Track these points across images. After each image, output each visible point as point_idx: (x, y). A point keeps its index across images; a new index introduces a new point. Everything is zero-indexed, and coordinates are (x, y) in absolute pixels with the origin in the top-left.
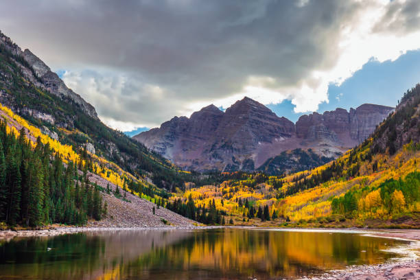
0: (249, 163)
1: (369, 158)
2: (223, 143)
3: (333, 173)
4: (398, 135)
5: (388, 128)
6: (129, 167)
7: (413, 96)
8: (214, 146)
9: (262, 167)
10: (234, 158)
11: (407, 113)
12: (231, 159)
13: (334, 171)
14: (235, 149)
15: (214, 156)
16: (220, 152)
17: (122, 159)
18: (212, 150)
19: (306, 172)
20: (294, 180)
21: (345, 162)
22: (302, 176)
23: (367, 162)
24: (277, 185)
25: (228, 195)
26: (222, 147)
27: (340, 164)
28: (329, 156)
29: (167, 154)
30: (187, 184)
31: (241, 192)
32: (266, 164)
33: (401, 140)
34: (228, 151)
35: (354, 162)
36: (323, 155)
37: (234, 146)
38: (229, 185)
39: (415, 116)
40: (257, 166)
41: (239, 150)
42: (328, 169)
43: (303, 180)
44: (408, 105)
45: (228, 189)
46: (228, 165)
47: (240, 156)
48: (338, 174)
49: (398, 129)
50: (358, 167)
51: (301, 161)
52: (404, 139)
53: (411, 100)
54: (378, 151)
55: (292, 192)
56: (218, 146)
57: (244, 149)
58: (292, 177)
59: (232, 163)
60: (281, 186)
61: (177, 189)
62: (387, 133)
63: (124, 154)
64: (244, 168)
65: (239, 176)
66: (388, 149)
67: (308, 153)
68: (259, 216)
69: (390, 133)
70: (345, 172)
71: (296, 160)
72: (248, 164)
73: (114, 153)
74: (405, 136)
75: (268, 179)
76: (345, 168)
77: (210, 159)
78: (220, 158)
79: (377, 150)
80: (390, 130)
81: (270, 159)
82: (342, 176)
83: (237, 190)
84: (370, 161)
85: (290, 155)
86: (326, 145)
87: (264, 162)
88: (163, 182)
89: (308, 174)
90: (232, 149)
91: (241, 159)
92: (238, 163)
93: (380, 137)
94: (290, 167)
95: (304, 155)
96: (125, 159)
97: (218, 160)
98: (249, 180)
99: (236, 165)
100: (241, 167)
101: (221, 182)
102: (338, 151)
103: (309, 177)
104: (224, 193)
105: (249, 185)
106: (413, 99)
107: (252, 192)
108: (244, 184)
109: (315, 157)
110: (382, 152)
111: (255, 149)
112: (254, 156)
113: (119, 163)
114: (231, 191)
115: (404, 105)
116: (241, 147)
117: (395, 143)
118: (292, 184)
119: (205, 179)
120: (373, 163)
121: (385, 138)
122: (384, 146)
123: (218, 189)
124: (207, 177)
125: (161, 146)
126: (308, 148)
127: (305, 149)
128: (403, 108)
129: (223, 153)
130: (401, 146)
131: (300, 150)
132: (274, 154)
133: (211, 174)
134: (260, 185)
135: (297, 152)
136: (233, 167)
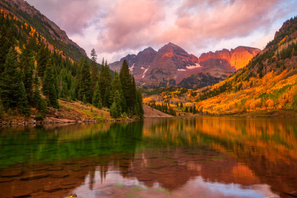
0: (173, 81)
1: (247, 79)
2: (158, 70)
3: (227, 88)
4: (264, 68)
5: (258, 63)
7: (272, 44)
8: (152, 71)
9: (181, 84)
10: (164, 79)
11: (269, 55)
12: (162, 79)
14: (165, 73)
16: (156, 75)
18: (151, 74)
19: (209, 87)
20: (203, 92)
22: (207, 89)
23: (246, 82)
24: (194, 95)
26: (157, 72)
28: (219, 77)
30: (143, 94)
31: (173, 98)
32: (183, 81)
33: (266, 70)
34: (160, 74)
35: (238, 82)
36: (215, 76)
37: (164, 72)
38: (166, 94)
39: (274, 56)
41: (167, 74)
42: (223, 86)
43: (208, 92)
44: (270, 50)
45: (166, 97)
46: (161, 83)
47: (167, 77)
48: (230, 88)
49: (264, 63)
50: (241, 85)
52: (268, 69)
53: (271, 47)
55: (203, 98)
56: (154, 72)
57: (169, 73)
58: (202, 90)
59: (163, 81)
60: (196, 95)
62: (257, 66)
65: (171, 89)
66: (258, 74)
67: (207, 75)
68: (191, 111)
69: (259, 66)
71: (200, 79)
74: (268, 68)
75: (187, 91)
77: (150, 79)
78: (156, 79)
79: (251, 75)
80: (259, 64)
81: (185, 79)
82: (232, 90)
83: (171, 97)
84: (248, 81)
85: (196, 77)
86: (217, 71)
87: (181, 80)
89: (211, 88)
90: (163, 73)
91: (168, 79)
92: (167, 81)
93: (253, 68)
94: (196, 84)
95: (204, 76)
97: (155, 80)
98: (177, 91)
99: (165, 82)
100: (168, 84)
101: (161, 92)
102: (224, 74)
103: (212, 90)
104: (164, 99)
106: (272, 46)
107: (180, 98)
108: (175, 94)
109: (211, 78)
110: (255, 76)
111: (176, 73)
112: (175, 77)
114: (168, 98)
116: (168, 72)
117: (262, 71)
118: (202, 94)
119: (152, 92)
120: (250, 82)
121: (256, 68)
122: (256, 72)
123: (160, 97)
124: (152, 90)
126: (207, 72)
127: (205, 73)
128: (267, 51)
129: (158, 76)
130: (266, 73)
131: (202, 73)
132: (187, 76)
133: (154, 88)
134: (184, 94)
135: (200, 75)
136: (164, 84)
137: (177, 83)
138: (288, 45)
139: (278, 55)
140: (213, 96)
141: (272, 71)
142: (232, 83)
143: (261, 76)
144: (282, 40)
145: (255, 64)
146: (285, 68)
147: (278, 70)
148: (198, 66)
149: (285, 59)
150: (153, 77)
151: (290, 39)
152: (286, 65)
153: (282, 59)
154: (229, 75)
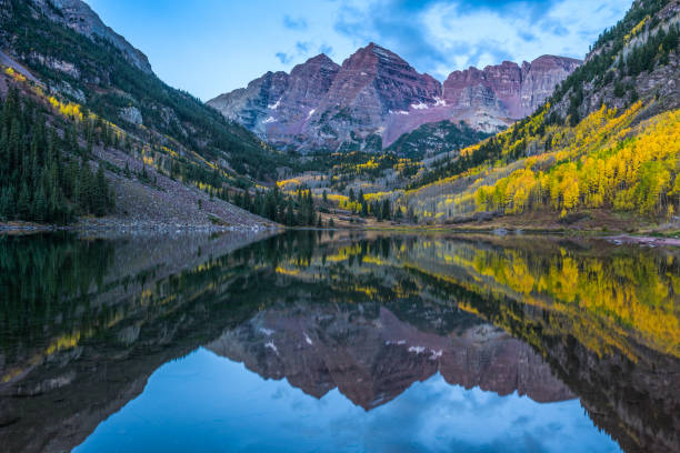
0: (375, 141)
1: (541, 132)
2: (338, 112)
3: (489, 154)
4: (585, 97)
5: (572, 88)
6: (195, 143)
7: (612, 39)
8: (324, 115)
9: (394, 147)
10: (353, 134)
11: (601, 66)
12: (349, 134)
13: (490, 150)
14: (355, 120)
15: (324, 130)
16: (334, 124)
17: (184, 132)
18: (321, 121)
19: (453, 153)
20: (435, 164)
21: (507, 138)
22: (446, 159)
23: (537, 136)
24: (410, 172)
25: (339, 184)
26: (337, 117)
27: (500, 141)
28: (488, 131)
29: (257, 126)
30: (281, 170)
32: (399, 141)
33: (589, 105)
34: (344, 123)
35: (519, 138)
36: (481, 129)
37: (354, 116)
38: (342, 171)
39: (613, 69)
40: (386, 144)
41: (360, 122)
42: (483, 148)
43: (446, 165)
44: (603, 52)
45: (339, 177)
46: (345, 144)
47: (361, 130)
48: (495, 155)
49: (585, 88)
50: (524, 145)
51: (448, 139)
52: (593, 104)
53: (608, 46)
54: (554, 122)
56: (330, 116)
57: (368, 119)
58: (432, 160)
59: (350, 140)
60: (415, 173)
61: (266, 175)
62: (570, 94)
63: (187, 124)
64: (366, 147)
66: (569, 118)
67: (460, 127)
69: (574, 94)
70: (505, 152)
71: (442, 136)
72: (372, 142)
73: (172, 123)
74: (595, 99)
75: (397, 163)
76: (506, 145)
77: (319, 134)
78: (333, 132)
79: (555, 119)
80: (575, 91)
81: (404, 136)
82: (500, 158)
83: (351, 178)
84: (543, 135)
86: (485, 115)
87: (396, 139)
88: (246, 165)
89: (455, 156)
90: (351, 119)
91: (364, 134)
92: (360, 140)
93: (559, 100)
94: (433, 147)
95: (453, 128)
96: (189, 132)
97: (330, 136)
98: (369, 163)
99: (356, 142)
100: (363, 146)
101: (331, 166)
102: (503, 124)
103: (454, 161)
104: (333, 182)
105: (369, 171)
106: (611, 43)
109: (469, 133)
110: (561, 122)
111: (383, 120)
112: (381, 130)
113: (180, 138)
114: (344, 179)
115: (598, 53)
116: (364, 116)
117: (579, 109)
118: (430, 170)
119: (308, 163)
120: (545, 138)
121: (566, 101)
122: (564, 113)
123: (324, 177)
124: (311, 159)
125: (248, 116)
126: (460, 119)
127: (456, 121)
128: (596, 57)
129: (338, 126)
130: (588, 113)
131: (448, 122)
132: (409, 127)
134: (385, 171)
135: (445, 125)
136: (352, 145)
138: (649, 38)
139: (621, 65)
140: (451, 175)
141: (604, 107)
142: (504, 141)
143: (575, 121)
144: (635, 25)
145: (565, 93)
146: (635, 98)
147: (618, 104)
148: (440, 103)
149: (637, 74)
150: (326, 129)
151: (655, 23)
152: (640, 89)
153: (630, 75)
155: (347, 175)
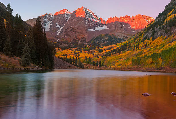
2: (71, 29)
3: (127, 47)
4: (156, 32)
7: (163, 15)
8: (66, 30)
9: (90, 42)
10: (76, 36)
11: (160, 23)
16: (70, 33)
18: (65, 32)
19: (113, 45)
20: (108, 49)
22: (112, 47)
23: (142, 43)
24: (101, 51)
25: (77, 54)
28: (121, 38)
30: (57, 49)
31: (83, 54)
32: (92, 40)
33: (157, 35)
34: (73, 33)
35: (136, 43)
37: (77, 30)
38: (77, 50)
39: (164, 25)
41: (79, 33)
42: (124, 45)
43: (112, 49)
46: (73, 40)
47: (79, 36)
49: (156, 29)
51: (108, 40)
52: (159, 34)
53: (162, 17)
55: (108, 54)
56: (68, 30)
58: (107, 47)
59: (75, 38)
60: (102, 52)
65: (81, 46)
66: (151, 38)
67: (112, 36)
68: (97, 65)
69: (152, 31)
71: (106, 39)
72: (83, 40)
74: (159, 33)
75: (95, 48)
77: (64, 36)
78: (69, 36)
79: (146, 38)
80: (152, 30)
81: (94, 38)
83: (81, 52)
85: (104, 37)
86: (120, 32)
87: (91, 39)
90: (76, 32)
91: (80, 37)
92: (79, 39)
93: (148, 32)
94: (103, 42)
95: (110, 37)
98: (86, 48)
99: (77, 39)
100: (80, 41)
101: (73, 48)
103: (115, 48)
104: (75, 53)
105: (87, 50)
107: (89, 54)
108: (85, 50)
109: (115, 38)
110: (149, 39)
111: (87, 32)
112: (86, 36)
114: (79, 53)
115: (159, 19)
116: (80, 31)
117: (154, 35)
118: (107, 51)
119: (65, 47)
120: (145, 43)
121: (150, 33)
122: (150, 36)
123: (72, 52)
124: (66, 45)
126: (112, 33)
127: (111, 34)
129: (71, 33)
130: (157, 37)
131: (108, 34)
132: (96, 35)
133: (68, 44)
134: (92, 51)
135: (107, 35)
136: (76, 40)
137: (87, 41)
138: (174, 17)
139: (166, 24)
140: (116, 53)
141: (162, 36)
142: (131, 43)
143: (153, 39)
144: (170, 12)
145: (150, 30)
146: (171, 34)
147: (166, 35)
148: (105, 27)
149: (171, 27)
150: (67, 35)
151: (175, 12)
152: (172, 32)
153: (169, 27)
154: (129, 37)
155: (80, 51)
